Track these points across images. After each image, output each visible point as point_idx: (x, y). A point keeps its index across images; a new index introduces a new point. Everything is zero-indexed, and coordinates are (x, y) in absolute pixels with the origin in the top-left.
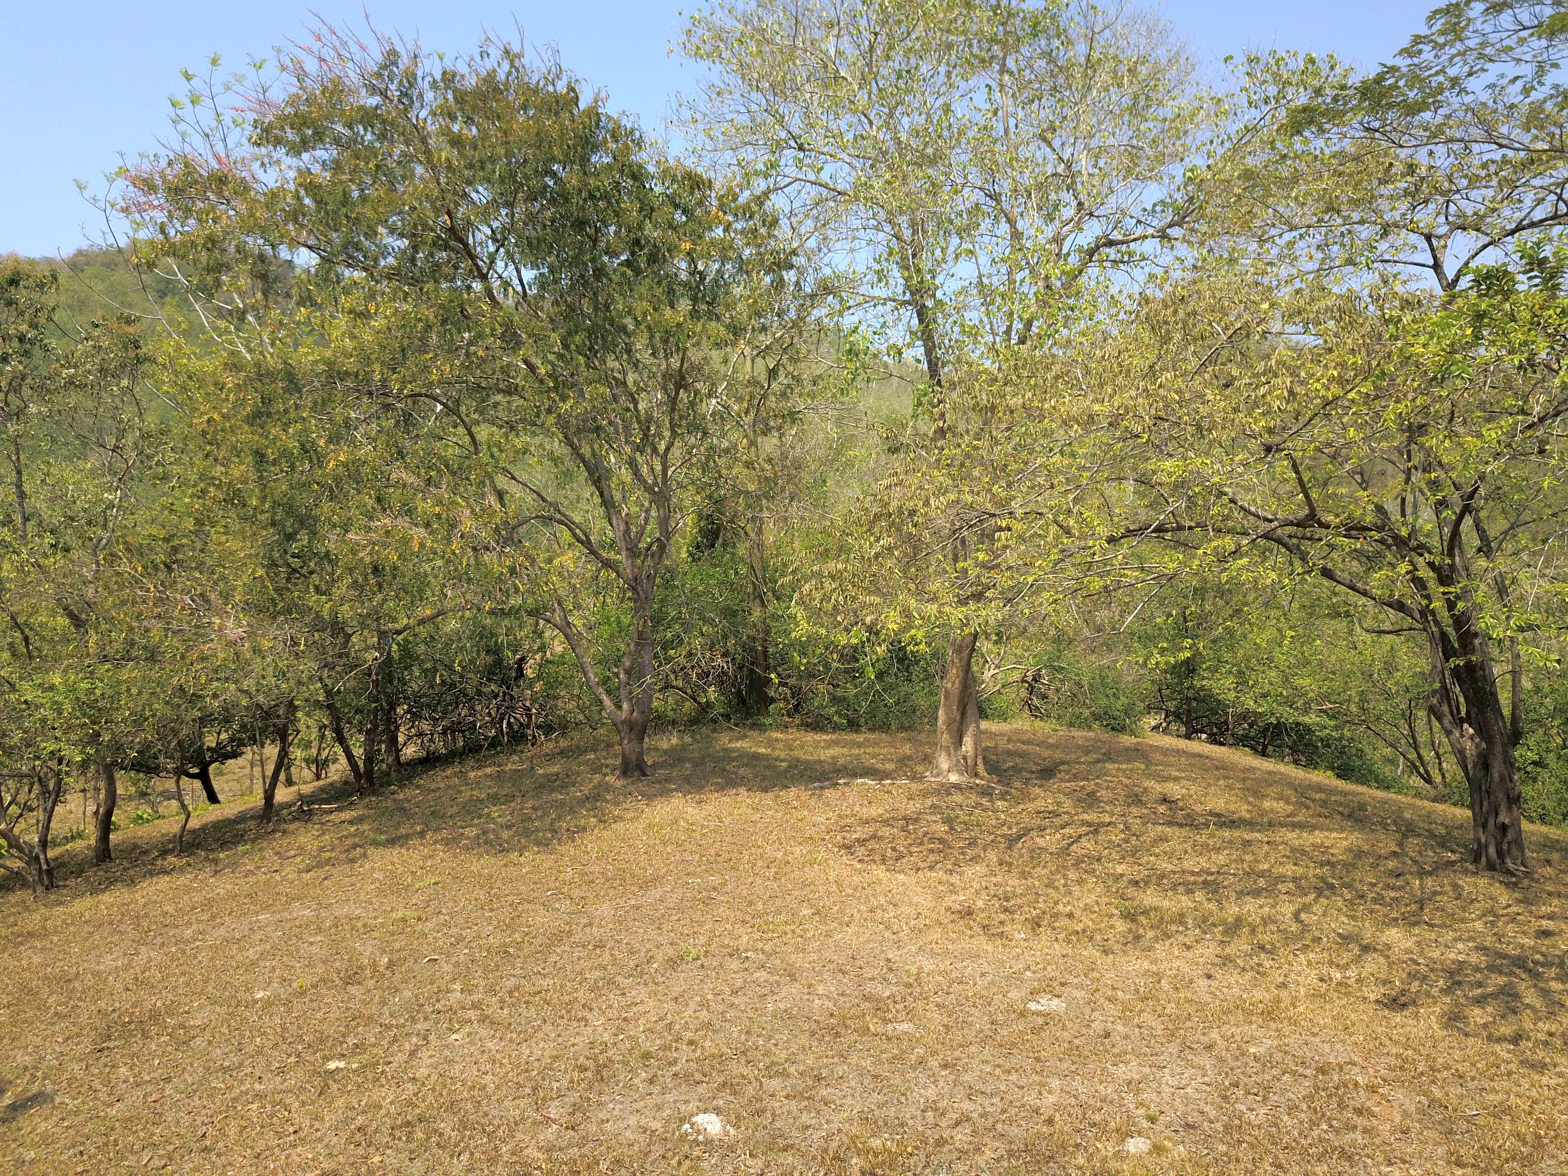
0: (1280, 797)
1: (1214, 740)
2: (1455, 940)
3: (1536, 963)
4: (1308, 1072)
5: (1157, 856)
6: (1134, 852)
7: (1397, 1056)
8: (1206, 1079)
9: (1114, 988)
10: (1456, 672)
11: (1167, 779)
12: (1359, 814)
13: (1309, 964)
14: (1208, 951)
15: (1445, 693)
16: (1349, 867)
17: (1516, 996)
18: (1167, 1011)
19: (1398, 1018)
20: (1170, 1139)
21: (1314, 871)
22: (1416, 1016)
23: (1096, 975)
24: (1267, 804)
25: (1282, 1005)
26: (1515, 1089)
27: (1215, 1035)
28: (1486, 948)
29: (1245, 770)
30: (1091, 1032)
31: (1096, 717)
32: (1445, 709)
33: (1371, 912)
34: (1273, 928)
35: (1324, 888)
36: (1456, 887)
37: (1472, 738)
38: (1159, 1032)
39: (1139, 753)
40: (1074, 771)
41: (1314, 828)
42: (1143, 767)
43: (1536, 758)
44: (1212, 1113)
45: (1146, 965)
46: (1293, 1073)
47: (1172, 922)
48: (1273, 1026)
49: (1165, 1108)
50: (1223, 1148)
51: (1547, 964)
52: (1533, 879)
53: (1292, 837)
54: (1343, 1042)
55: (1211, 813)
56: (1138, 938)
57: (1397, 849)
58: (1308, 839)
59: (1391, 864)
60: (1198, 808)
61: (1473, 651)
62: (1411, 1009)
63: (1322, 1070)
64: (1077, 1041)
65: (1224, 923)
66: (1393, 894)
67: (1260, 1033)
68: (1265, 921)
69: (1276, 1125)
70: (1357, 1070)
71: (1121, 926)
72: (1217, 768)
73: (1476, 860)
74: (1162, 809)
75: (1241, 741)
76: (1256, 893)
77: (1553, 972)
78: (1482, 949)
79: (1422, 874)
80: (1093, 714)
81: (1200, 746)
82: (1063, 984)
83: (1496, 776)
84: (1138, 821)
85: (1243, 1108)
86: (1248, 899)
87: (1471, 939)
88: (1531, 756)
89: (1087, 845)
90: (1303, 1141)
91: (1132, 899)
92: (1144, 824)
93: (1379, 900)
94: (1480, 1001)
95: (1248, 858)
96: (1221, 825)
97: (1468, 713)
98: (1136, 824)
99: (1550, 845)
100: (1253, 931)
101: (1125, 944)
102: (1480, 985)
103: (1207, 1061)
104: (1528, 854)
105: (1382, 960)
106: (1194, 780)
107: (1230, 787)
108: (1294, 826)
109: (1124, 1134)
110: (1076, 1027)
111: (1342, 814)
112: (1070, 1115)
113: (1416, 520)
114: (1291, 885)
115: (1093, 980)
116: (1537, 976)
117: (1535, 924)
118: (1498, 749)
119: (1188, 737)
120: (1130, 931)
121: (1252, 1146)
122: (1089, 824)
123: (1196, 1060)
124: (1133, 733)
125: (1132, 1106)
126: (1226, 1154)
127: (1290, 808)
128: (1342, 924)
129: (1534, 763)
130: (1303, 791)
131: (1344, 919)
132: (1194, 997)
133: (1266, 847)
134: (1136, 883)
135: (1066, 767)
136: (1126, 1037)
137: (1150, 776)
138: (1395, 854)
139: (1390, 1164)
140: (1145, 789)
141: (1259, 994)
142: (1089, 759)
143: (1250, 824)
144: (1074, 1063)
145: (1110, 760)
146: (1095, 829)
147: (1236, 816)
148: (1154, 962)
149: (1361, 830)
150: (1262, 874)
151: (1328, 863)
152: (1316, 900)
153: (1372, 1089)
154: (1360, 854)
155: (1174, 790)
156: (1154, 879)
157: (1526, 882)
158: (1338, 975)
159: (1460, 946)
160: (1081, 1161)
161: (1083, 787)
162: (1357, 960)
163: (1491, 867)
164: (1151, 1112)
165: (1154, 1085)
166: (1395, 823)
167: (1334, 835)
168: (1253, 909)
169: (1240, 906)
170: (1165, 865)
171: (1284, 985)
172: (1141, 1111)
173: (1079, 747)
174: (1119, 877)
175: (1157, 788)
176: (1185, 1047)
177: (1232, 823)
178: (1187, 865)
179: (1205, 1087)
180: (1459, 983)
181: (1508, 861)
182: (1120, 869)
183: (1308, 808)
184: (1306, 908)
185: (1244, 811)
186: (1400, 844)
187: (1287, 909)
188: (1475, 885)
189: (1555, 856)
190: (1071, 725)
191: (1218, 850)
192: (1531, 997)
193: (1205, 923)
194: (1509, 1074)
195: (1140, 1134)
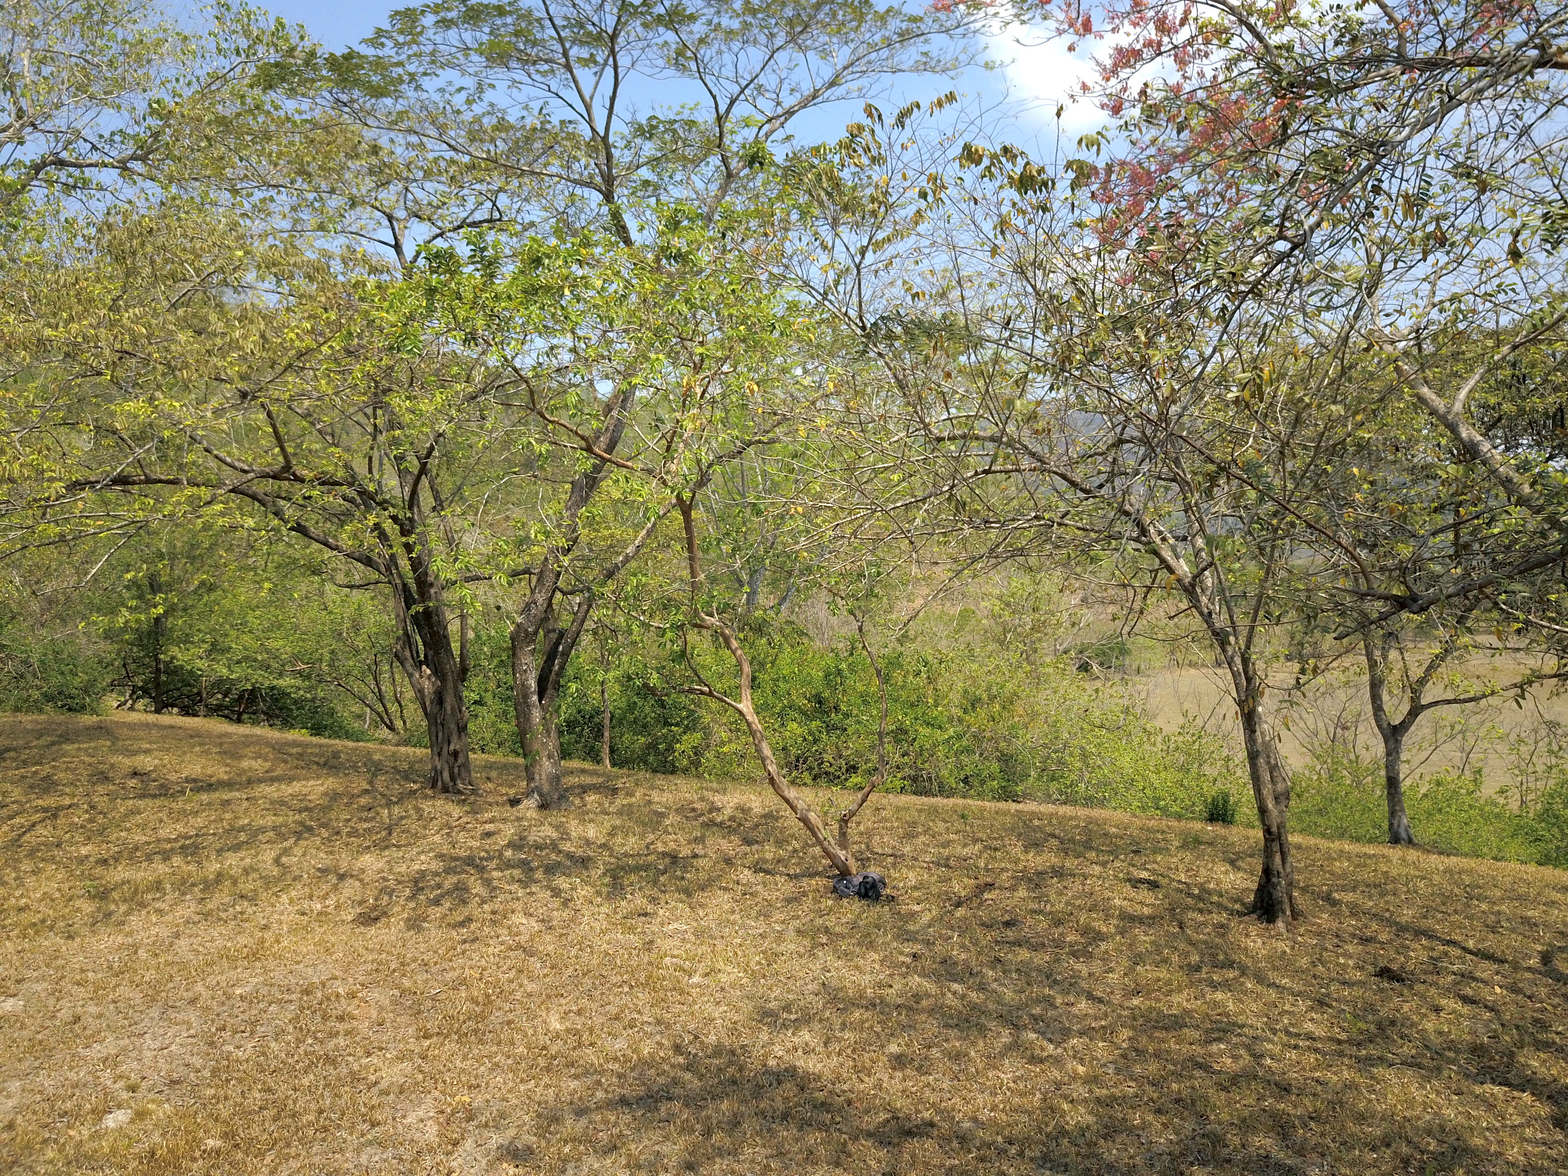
0: (258, 756)
1: (187, 711)
2: (418, 853)
3: (481, 859)
4: (294, 997)
5: (127, 830)
6: (102, 831)
7: (373, 961)
8: (192, 1032)
9: (83, 971)
10: (415, 619)
11: (136, 753)
12: (332, 762)
13: (291, 901)
14: (188, 909)
15: (407, 639)
16: (326, 809)
17: (466, 890)
18: (147, 979)
19: (372, 931)
20: (153, 1101)
21: (293, 818)
22: (388, 926)
23: (60, 962)
24: (245, 764)
25: (267, 944)
26: (469, 963)
27: (199, 988)
28: (443, 855)
29: (220, 736)
30: (58, 1023)
31: (49, 698)
32: (408, 653)
33: (347, 845)
34: (255, 875)
35: (303, 831)
36: (418, 810)
37: (429, 678)
38: (138, 1001)
39: (102, 730)
40: (23, 757)
41: (291, 779)
42: (108, 743)
43: (477, 698)
44: (197, 1061)
45: (120, 939)
46: (279, 1001)
47: (148, 890)
48: (258, 964)
49: (148, 1073)
50: (210, 1092)
51: (489, 859)
52: (477, 795)
53: (270, 790)
54: (325, 962)
55: (187, 780)
56: (108, 915)
57: (368, 787)
58: (288, 790)
59: (363, 801)
60: (173, 777)
61: (430, 598)
62: (384, 920)
63: (307, 992)
64: (39, 1037)
65: (205, 881)
66: (366, 825)
67: (246, 974)
68: (246, 872)
69: (264, 1054)
70: (339, 982)
71: (88, 907)
72: (191, 737)
73: (434, 786)
74: (132, 783)
75: (215, 711)
76: (236, 848)
77: (493, 864)
78: (441, 856)
79: (389, 804)
80: (45, 695)
81: (172, 718)
82: (18, 982)
83: (449, 708)
84: (106, 798)
85: (231, 1048)
86: (227, 854)
87: (431, 850)
88: (474, 696)
89: (44, 832)
90: (290, 1061)
91: (101, 878)
92: (112, 800)
93: (353, 833)
94: (437, 902)
95: (228, 816)
96: (199, 790)
97: (426, 656)
98: (101, 802)
99: (490, 766)
100: (235, 883)
101: (93, 925)
102: (439, 886)
103: (192, 1016)
104: (474, 775)
105: (357, 883)
106: (168, 750)
107: (207, 753)
108: (273, 780)
109: (99, 1113)
110: (39, 1021)
111: (317, 763)
112: (34, 1113)
113: (381, 476)
114: (271, 834)
115: (57, 969)
116: (481, 869)
117: (480, 829)
118: (450, 684)
119: (158, 711)
120: (99, 909)
121: (240, 1081)
122: (45, 810)
123: (180, 1017)
124: (94, 712)
125: (109, 1083)
126: (214, 1097)
127: (268, 765)
128: (322, 859)
129: (475, 702)
130: (280, 749)
131: (322, 855)
132: (176, 959)
133: (245, 804)
134: (105, 862)
135: (12, 754)
136: (100, 1016)
137: (116, 752)
138: (366, 791)
139: (369, 1054)
140: (112, 766)
141: (242, 940)
142: (41, 742)
143: (229, 785)
144: (36, 1059)
145: (68, 740)
146: (53, 814)
147: (213, 780)
148: (130, 934)
149: (336, 775)
150: (242, 829)
151: (307, 809)
152: (295, 843)
153: (352, 995)
154: (334, 796)
155: (146, 762)
156: (125, 854)
157: (472, 798)
158: (319, 906)
159: (423, 857)
160: (50, 1154)
161: (36, 773)
162: (335, 888)
163: (446, 790)
164: (132, 1082)
165: (133, 1054)
166: (365, 765)
167: (312, 782)
168: (233, 861)
169: (221, 863)
170: (139, 838)
171: (266, 927)
172: (121, 1084)
173: (28, 732)
174: (82, 860)
175: (126, 762)
176: (168, 1006)
177: (210, 787)
178: (163, 833)
179: (190, 1040)
180: (423, 889)
181: (459, 782)
182: (84, 851)
183: (286, 762)
184: (286, 852)
185: (221, 773)
186: (371, 783)
187: (268, 855)
188: (434, 806)
189: (494, 774)
190: (17, 709)
191: (196, 814)
192: (478, 889)
193: (183, 885)
194: (464, 953)
195: (119, 1107)
